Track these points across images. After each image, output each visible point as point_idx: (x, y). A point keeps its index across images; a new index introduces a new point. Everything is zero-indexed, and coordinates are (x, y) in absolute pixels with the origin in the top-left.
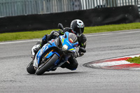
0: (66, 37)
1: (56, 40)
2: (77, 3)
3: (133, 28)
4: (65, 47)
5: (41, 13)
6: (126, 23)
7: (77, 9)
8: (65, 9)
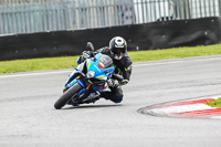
0: (94, 60)
2: (128, 14)
5: (72, 29)
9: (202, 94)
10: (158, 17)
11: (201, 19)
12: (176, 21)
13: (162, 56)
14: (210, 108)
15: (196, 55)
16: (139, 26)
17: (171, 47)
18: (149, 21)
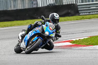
0: (47, 26)
1: (40, 28)
2: (35, 2)
3: (74, 20)
4: (47, 33)
5: (10, 9)
6: (69, 16)
8: (27, 7)
9: (68, 38)
10: (48, 4)
12: (56, 6)
14: (71, 44)
15: (65, 20)
16: (40, 8)
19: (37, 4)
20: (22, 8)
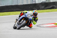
7: (34, 3)
8: (29, 3)
9: (53, 22)
10: (42, 2)
11: (53, 2)
12: (46, 3)
13: (43, 12)
14: (55, 25)
15: (51, 11)
16: (37, 4)
17: (45, 9)
18: (39, 3)
19: (35, 1)
20: (27, 4)
